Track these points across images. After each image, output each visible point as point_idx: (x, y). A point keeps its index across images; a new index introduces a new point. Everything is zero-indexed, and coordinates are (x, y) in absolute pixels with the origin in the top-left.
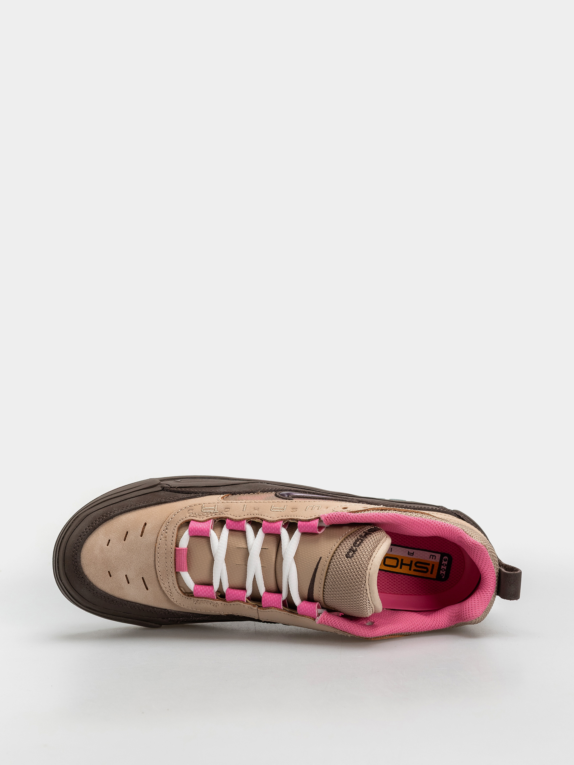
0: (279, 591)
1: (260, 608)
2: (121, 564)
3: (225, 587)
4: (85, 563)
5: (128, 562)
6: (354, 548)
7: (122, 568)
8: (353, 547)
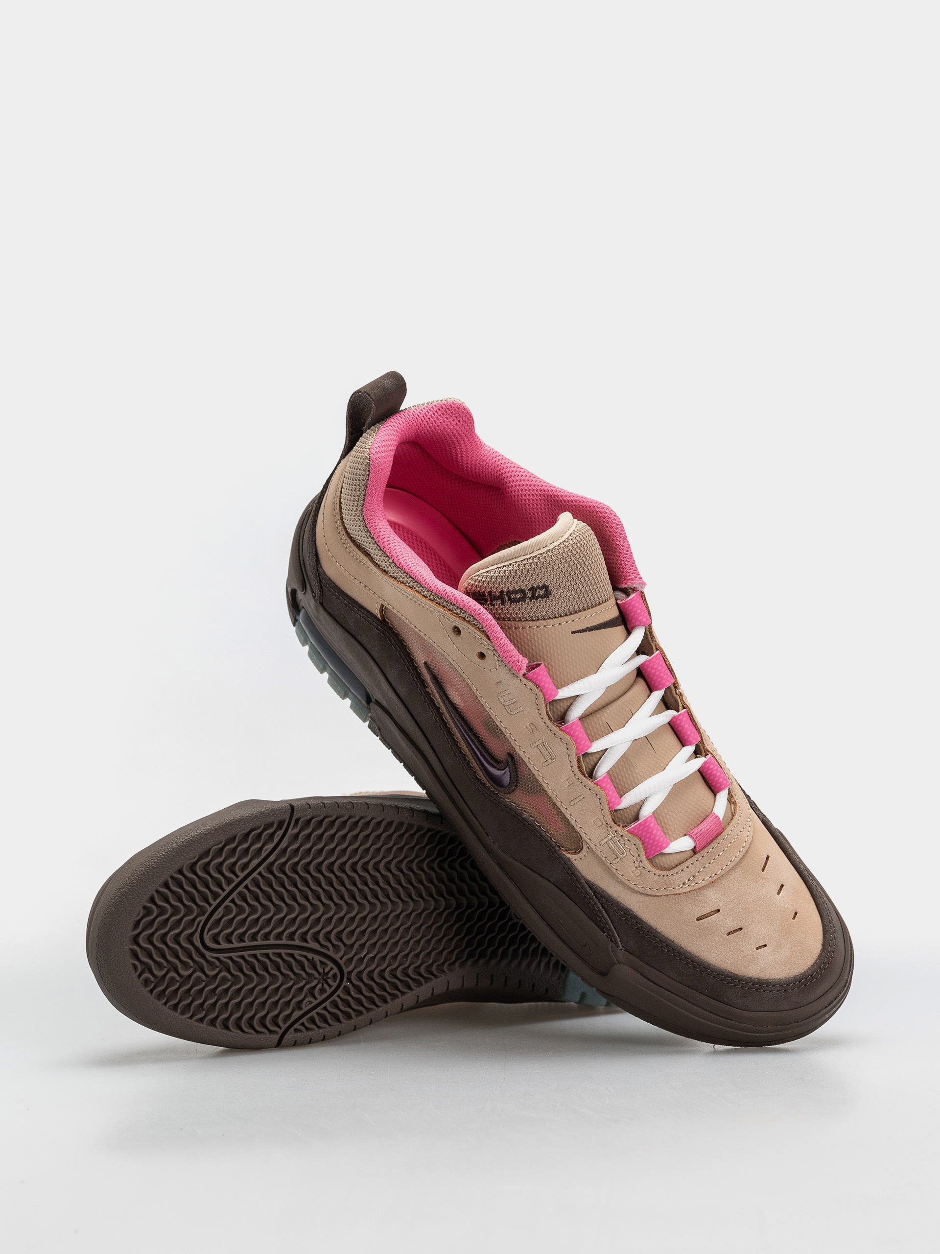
0: (640, 673)
1: (676, 685)
2: (772, 910)
3: (690, 749)
4: (810, 956)
5: (762, 903)
6: (529, 595)
7: (774, 905)
8: (530, 598)
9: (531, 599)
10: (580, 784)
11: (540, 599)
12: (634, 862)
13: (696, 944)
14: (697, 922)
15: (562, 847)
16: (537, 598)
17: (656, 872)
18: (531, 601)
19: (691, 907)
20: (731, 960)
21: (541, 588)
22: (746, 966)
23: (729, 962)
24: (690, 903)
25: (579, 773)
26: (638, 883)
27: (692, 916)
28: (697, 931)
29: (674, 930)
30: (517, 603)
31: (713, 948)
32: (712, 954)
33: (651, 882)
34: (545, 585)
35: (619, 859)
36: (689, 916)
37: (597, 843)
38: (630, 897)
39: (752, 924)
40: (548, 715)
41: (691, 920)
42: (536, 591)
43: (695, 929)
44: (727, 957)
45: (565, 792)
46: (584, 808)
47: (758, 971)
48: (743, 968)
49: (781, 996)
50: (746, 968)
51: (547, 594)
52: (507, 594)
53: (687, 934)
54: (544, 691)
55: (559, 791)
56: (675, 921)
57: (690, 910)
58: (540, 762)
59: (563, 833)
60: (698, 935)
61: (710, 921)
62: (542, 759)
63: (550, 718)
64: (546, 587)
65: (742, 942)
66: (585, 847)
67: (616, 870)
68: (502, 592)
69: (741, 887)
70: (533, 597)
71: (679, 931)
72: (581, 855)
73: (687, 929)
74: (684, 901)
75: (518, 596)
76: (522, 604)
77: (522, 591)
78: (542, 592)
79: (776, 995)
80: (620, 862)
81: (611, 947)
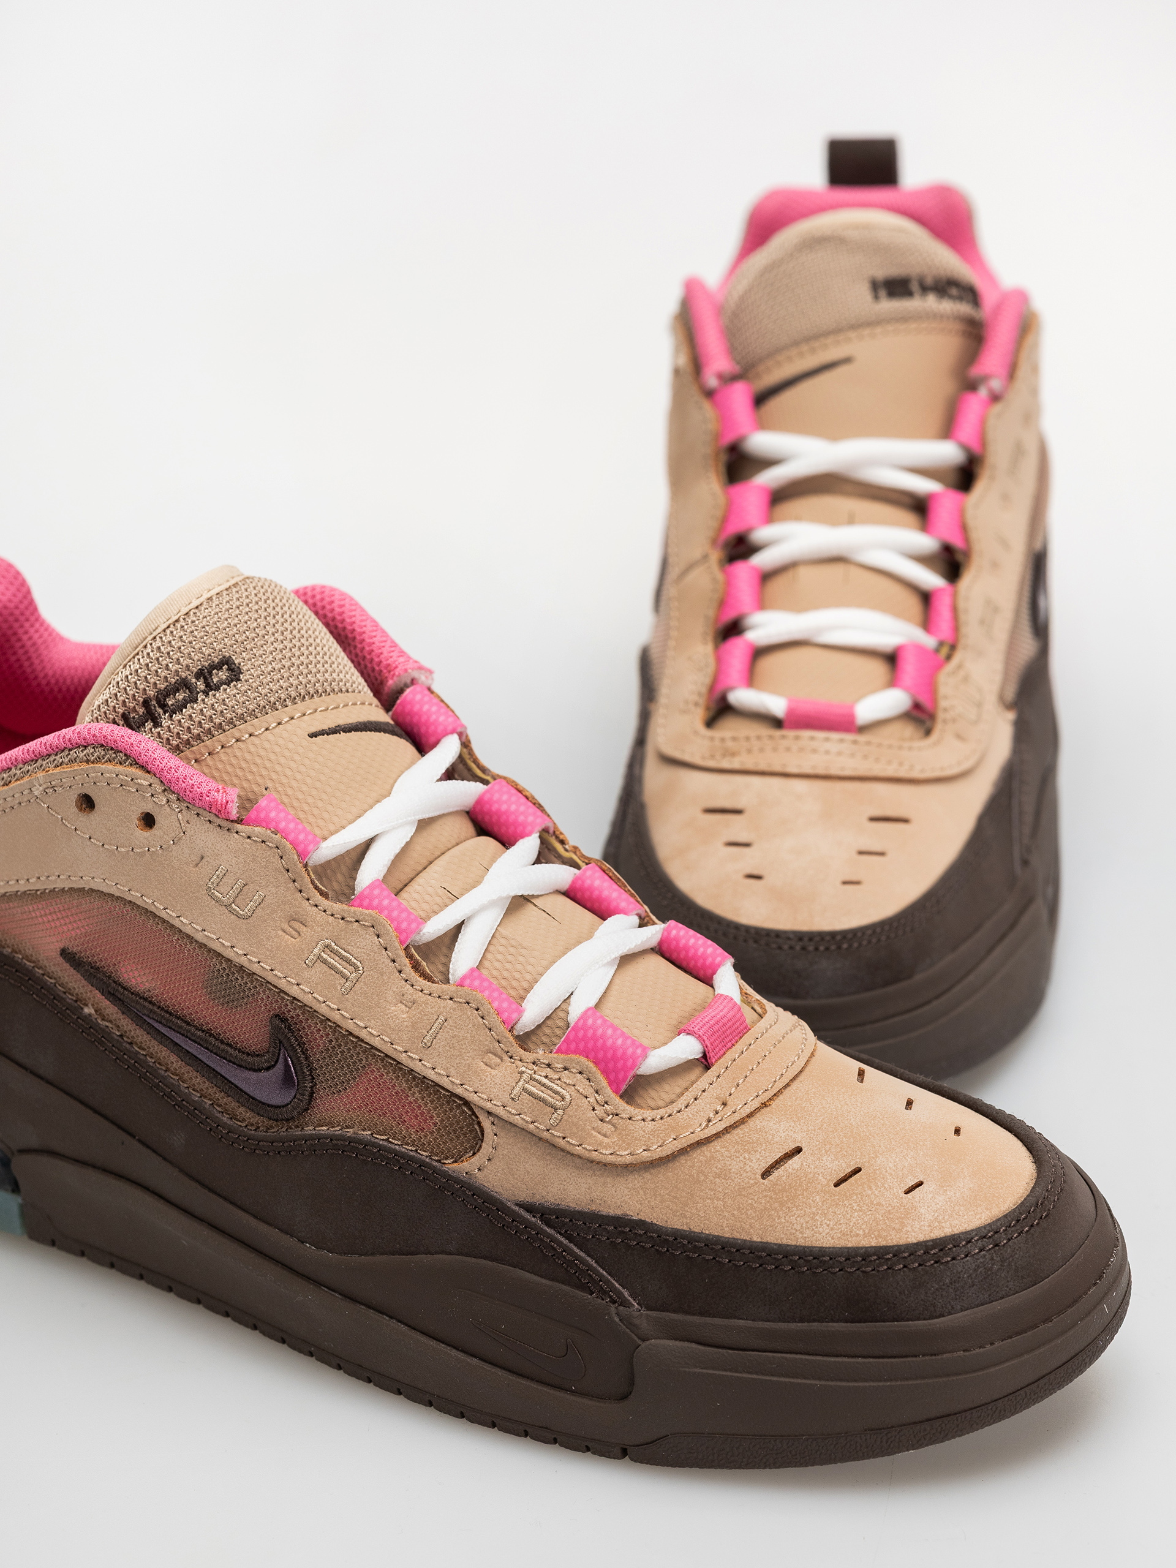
6: (201, 685)
8: (204, 692)
9: (206, 693)
10: (430, 997)
11: (225, 686)
12: (594, 1109)
13: (780, 1223)
14: (765, 1181)
15: (446, 1159)
16: (217, 688)
17: (645, 1116)
18: (207, 695)
19: (741, 1158)
20: (864, 1227)
21: (219, 666)
22: (897, 1226)
23: (861, 1232)
24: (736, 1151)
25: (421, 979)
26: (616, 1148)
27: (749, 1174)
28: (771, 1198)
29: (726, 1214)
30: (182, 711)
31: (817, 1217)
32: (821, 1230)
33: (643, 1137)
34: (224, 657)
35: (560, 1112)
36: (744, 1175)
37: (506, 1099)
38: (613, 1189)
39: (877, 1157)
40: (316, 888)
41: (752, 1182)
42: (210, 673)
43: (766, 1196)
44: (852, 1224)
45: (407, 1026)
46: (454, 1041)
47: (926, 1228)
48: (893, 1233)
49: (992, 1259)
50: (899, 1231)
51: (235, 674)
52: (159, 702)
53: (755, 1212)
54: (292, 837)
55: (394, 1030)
56: (721, 1196)
57: (742, 1165)
58: (336, 989)
59: (435, 1124)
60: (776, 1205)
61: (790, 1170)
62: (337, 982)
63: (322, 894)
64: (226, 662)
65: (870, 1188)
66: (486, 1123)
67: (564, 1138)
68: (146, 703)
69: (828, 1105)
70: (210, 687)
71: (735, 1212)
72: (486, 1149)
73: (750, 1201)
74: (723, 1150)
75: (180, 696)
76: (193, 708)
77: (184, 684)
78: (223, 674)
79: (981, 1260)
80: (565, 1117)
81: (618, 1314)
